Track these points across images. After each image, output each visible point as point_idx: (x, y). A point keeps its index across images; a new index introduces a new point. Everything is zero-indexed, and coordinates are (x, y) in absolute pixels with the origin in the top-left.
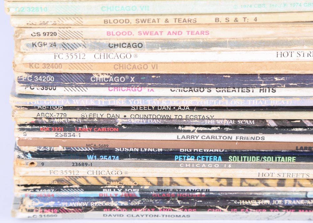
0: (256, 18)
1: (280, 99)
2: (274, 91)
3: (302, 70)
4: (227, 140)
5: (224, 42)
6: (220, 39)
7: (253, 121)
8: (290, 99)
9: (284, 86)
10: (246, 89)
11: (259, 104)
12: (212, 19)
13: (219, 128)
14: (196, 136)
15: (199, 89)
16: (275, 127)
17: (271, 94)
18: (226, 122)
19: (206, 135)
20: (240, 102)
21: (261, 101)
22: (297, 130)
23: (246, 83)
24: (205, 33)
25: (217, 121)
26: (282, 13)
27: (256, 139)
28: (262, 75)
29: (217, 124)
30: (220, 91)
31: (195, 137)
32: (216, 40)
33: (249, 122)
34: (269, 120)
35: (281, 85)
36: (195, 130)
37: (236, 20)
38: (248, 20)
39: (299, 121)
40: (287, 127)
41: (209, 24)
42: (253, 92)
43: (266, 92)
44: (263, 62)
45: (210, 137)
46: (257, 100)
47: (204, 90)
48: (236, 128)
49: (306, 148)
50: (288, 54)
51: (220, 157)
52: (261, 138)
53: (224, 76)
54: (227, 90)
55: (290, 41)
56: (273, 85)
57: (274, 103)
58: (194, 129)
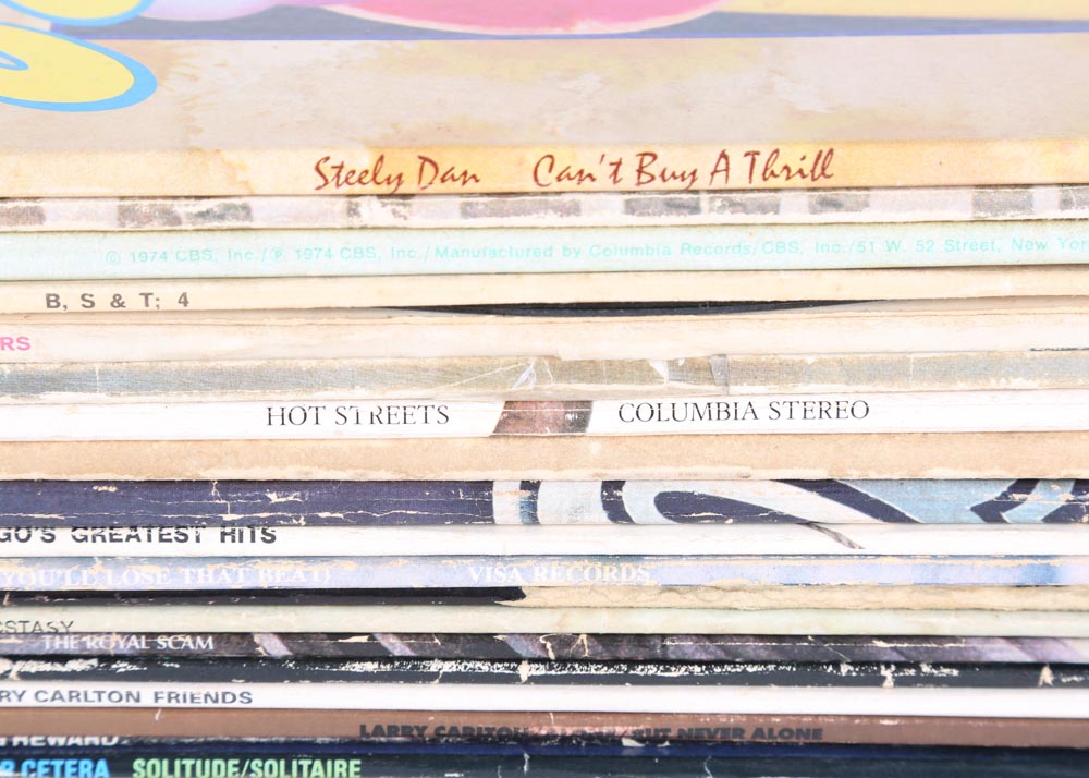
0: (184, 295)
1: (287, 566)
2: (269, 538)
3: (357, 467)
4: (123, 703)
5: (84, 373)
6: (72, 363)
7: (210, 639)
8: (325, 564)
9: (302, 521)
10: (173, 531)
11: (218, 582)
12: (35, 299)
13: (94, 662)
14: (15, 692)
15: (12, 531)
16: (285, 659)
17: (260, 548)
18: (117, 642)
19: (50, 687)
20: (154, 576)
21: (224, 572)
22: (358, 667)
23: (171, 510)
24: (15, 345)
25: (84, 639)
26: (273, 281)
27: (224, 701)
28: (226, 485)
29: (85, 649)
30: (86, 539)
31: (12, 696)
32: (57, 366)
33: (194, 643)
34: (265, 637)
35: (291, 519)
36: (9, 671)
37: (117, 301)
38: (157, 303)
39: (364, 639)
40: (324, 660)
41: (28, 315)
42: (198, 540)
43: (241, 540)
44: (227, 440)
45: (66, 696)
46: (211, 568)
47: (29, 536)
48: (152, 662)
49: (393, 730)
50: (305, 414)
51: (102, 764)
52: (239, 698)
53: (95, 488)
54: (111, 535)
55: (309, 372)
56: (265, 519)
57: (271, 578)
58: (8, 668)
